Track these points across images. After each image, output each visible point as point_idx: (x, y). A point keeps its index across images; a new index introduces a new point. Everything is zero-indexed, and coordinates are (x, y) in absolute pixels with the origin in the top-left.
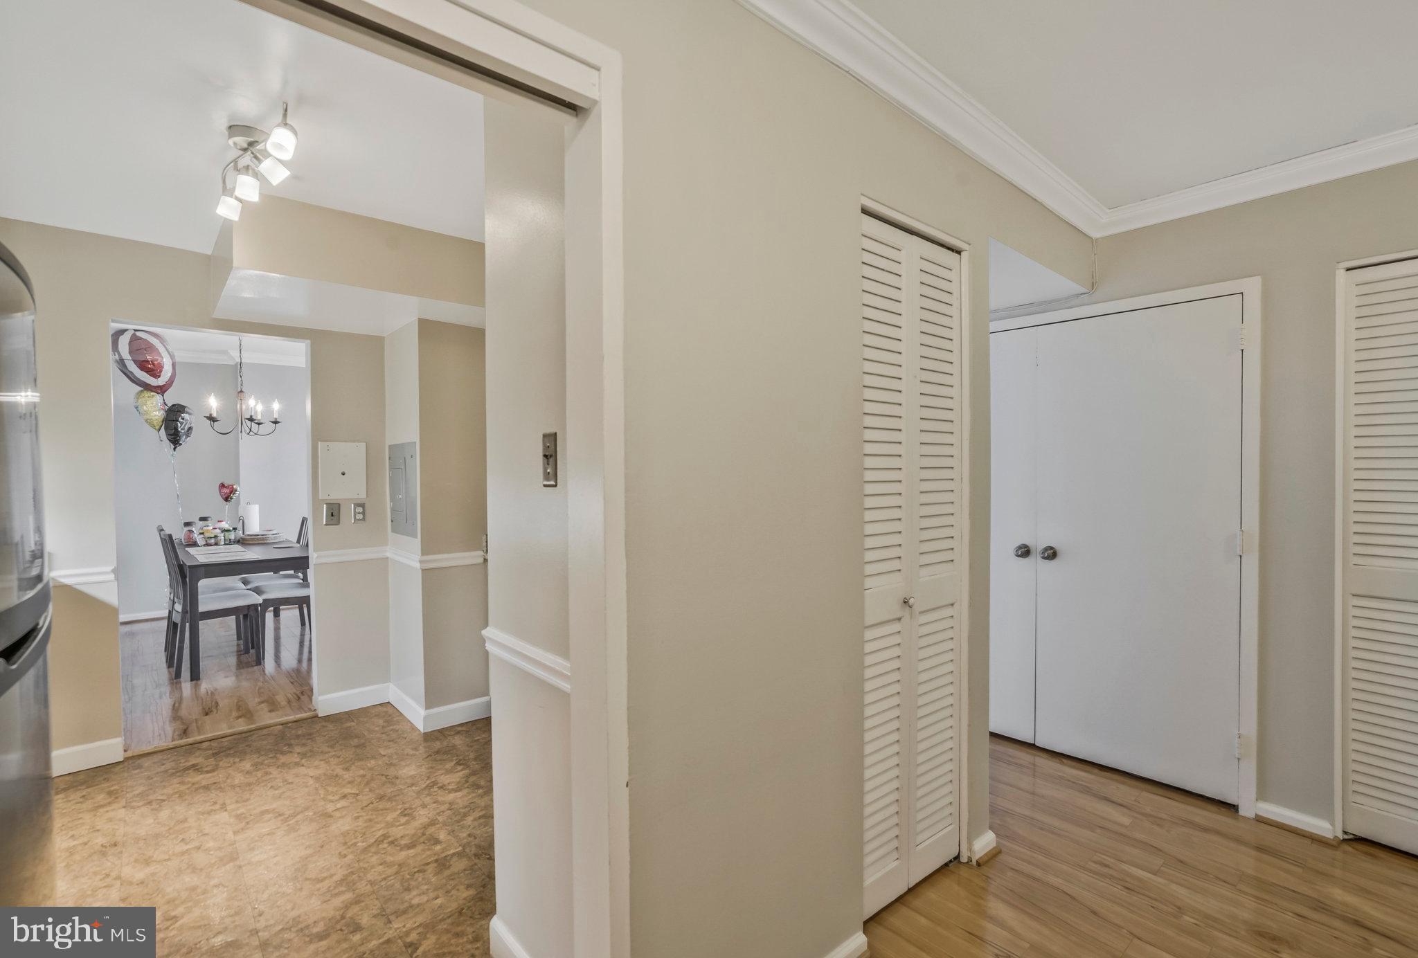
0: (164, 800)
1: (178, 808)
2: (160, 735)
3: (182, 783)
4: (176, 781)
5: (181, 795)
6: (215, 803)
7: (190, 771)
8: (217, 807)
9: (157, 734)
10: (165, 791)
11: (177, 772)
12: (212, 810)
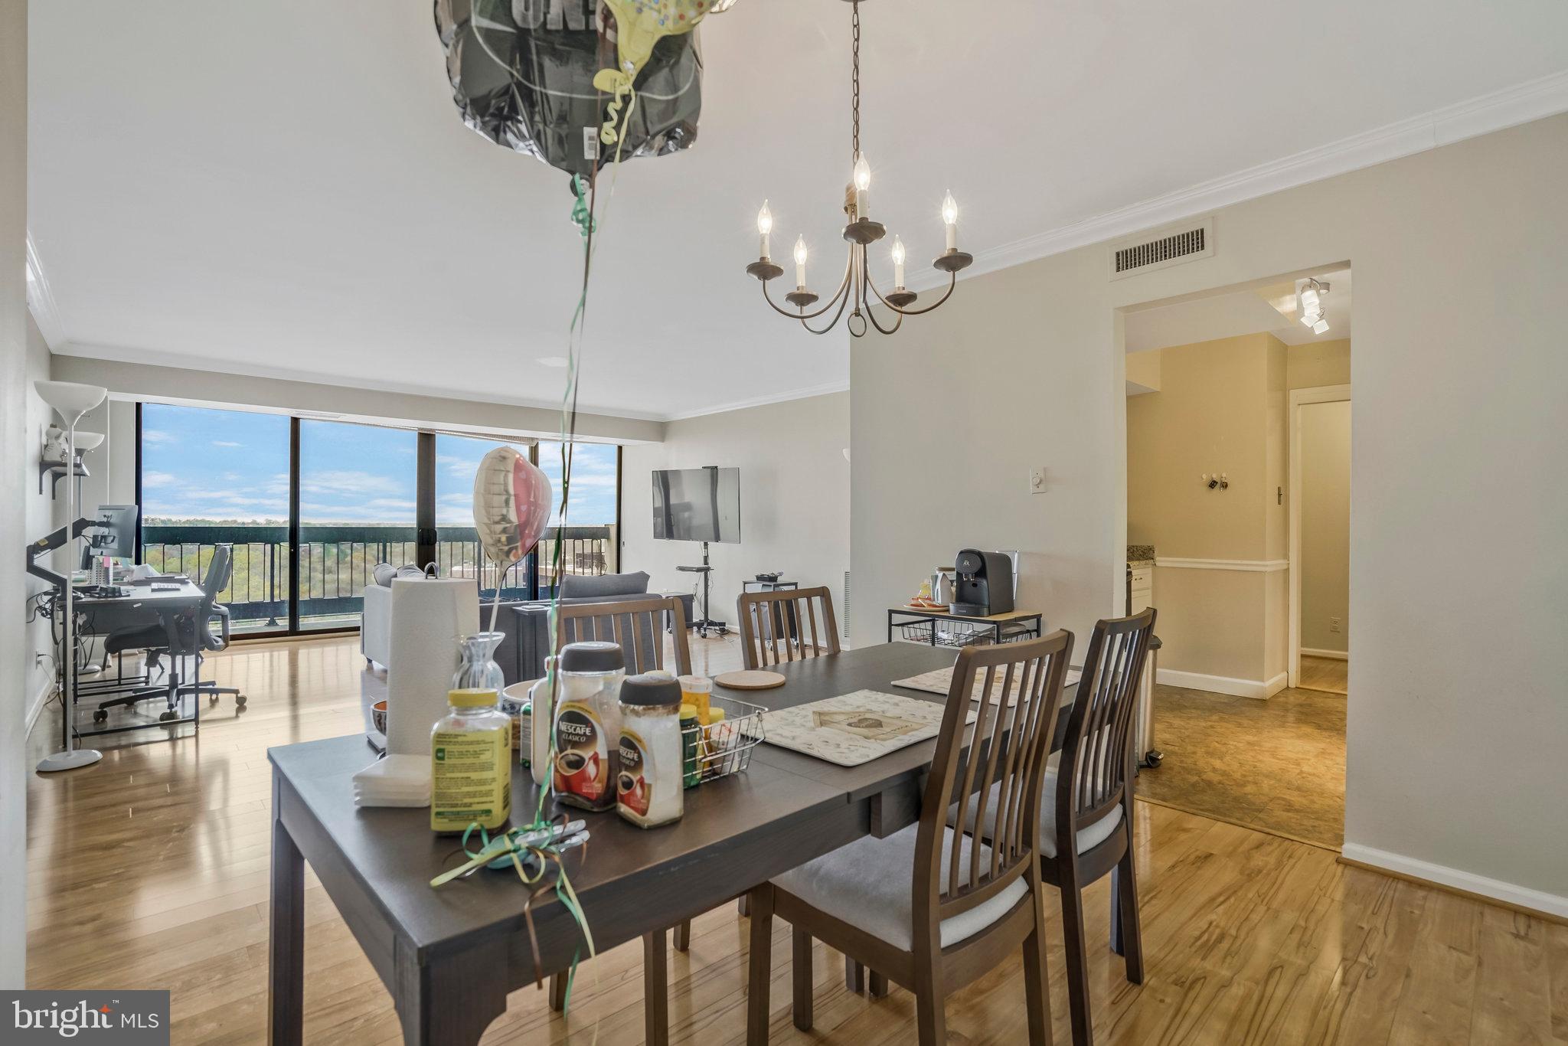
0: (1338, 797)
1: (1332, 788)
2: (1290, 857)
3: (1313, 802)
4: (1316, 806)
5: (1321, 794)
6: (1303, 778)
7: (1296, 807)
8: (1304, 775)
9: (1292, 861)
10: (1331, 802)
11: (1308, 812)
12: (1310, 775)
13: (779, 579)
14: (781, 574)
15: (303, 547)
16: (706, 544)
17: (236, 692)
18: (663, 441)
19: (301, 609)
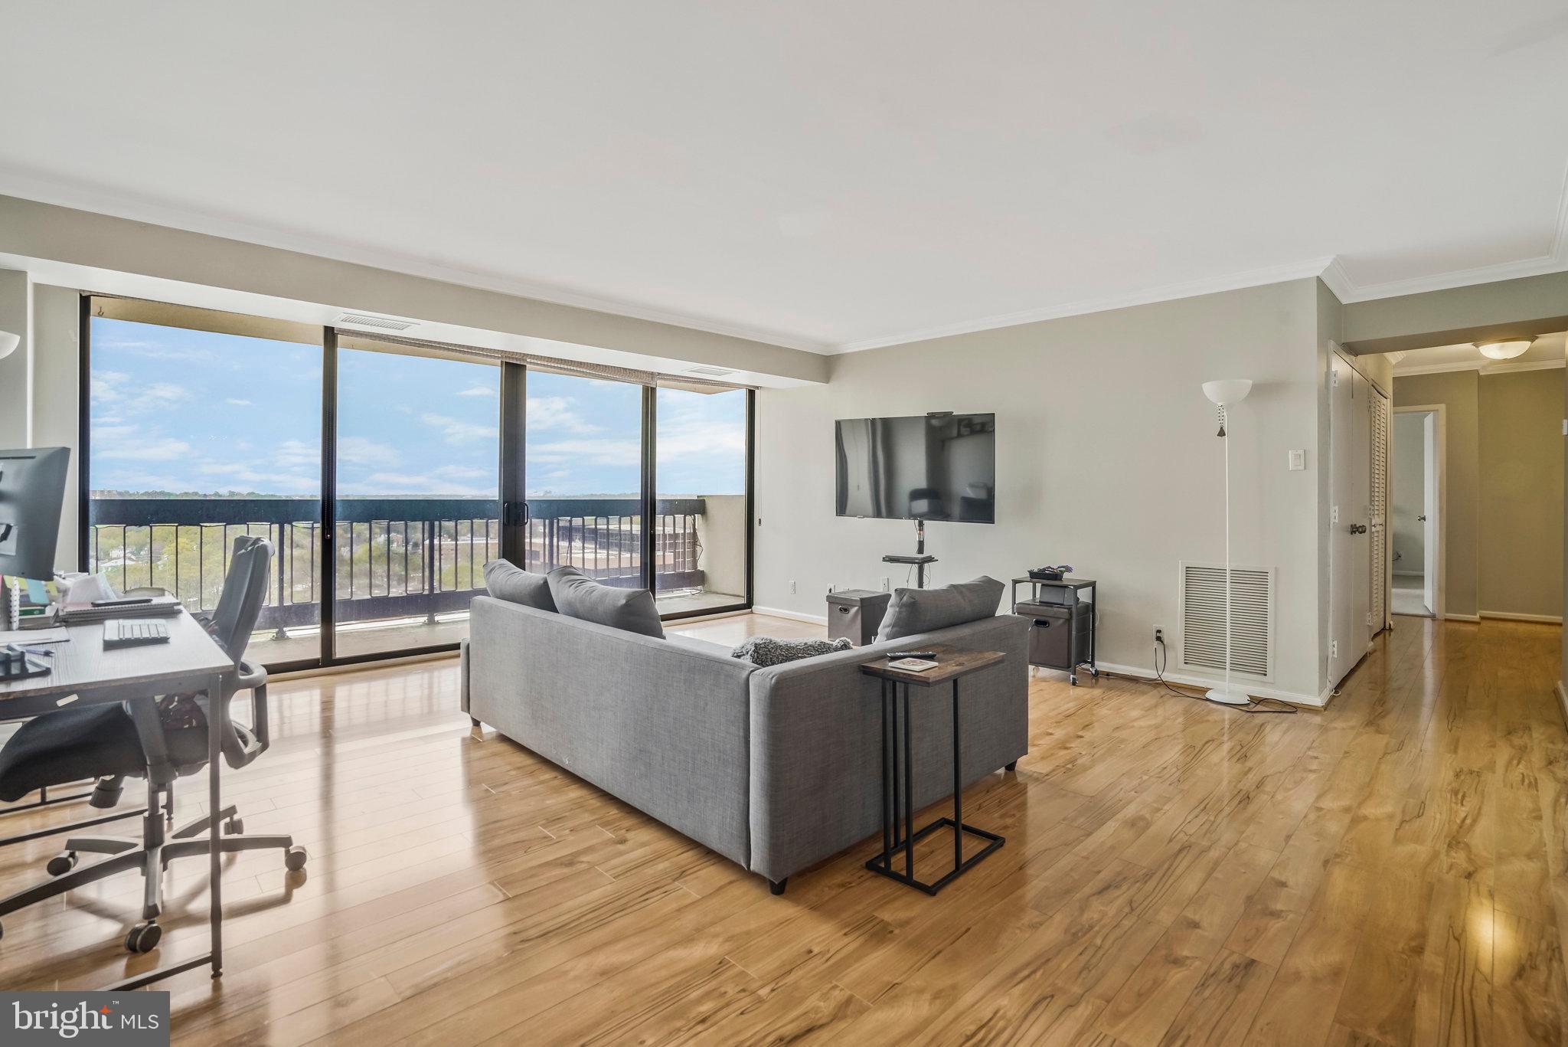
13: (1066, 575)
14: (1069, 569)
15: (340, 527)
16: (921, 524)
17: (285, 842)
18: (827, 382)
19: (338, 611)
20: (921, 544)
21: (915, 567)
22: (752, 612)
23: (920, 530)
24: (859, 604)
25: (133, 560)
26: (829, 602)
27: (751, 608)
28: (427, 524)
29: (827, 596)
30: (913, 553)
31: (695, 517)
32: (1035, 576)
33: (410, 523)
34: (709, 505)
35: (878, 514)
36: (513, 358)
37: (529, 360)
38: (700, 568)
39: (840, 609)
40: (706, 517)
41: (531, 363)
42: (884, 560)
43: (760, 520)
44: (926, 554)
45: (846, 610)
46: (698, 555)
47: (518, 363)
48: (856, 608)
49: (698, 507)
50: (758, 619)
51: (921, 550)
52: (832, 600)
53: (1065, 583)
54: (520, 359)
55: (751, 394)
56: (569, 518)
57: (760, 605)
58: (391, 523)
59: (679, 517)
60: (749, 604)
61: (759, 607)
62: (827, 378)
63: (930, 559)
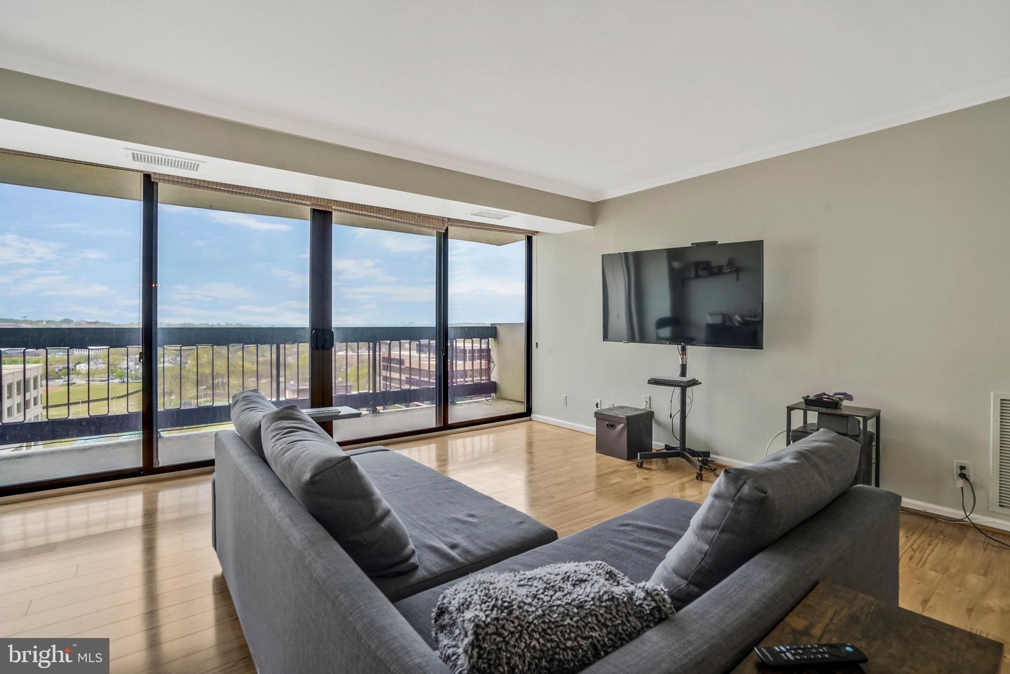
16: (684, 349)
18: (594, 225)
20: (684, 368)
21: (678, 390)
22: (531, 420)
23: (683, 354)
24: (625, 422)
25: (173, 364)
26: (597, 418)
27: (530, 416)
28: (275, 346)
29: (595, 413)
30: (676, 376)
31: (488, 340)
32: (810, 403)
33: (260, 346)
34: (501, 331)
35: (632, 339)
36: (319, 205)
37: (333, 207)
38: (492, 379)
39: (607, 426)
40: (497, 340)
41: (335, 209)
42: (650, 382)
43: (537, 343)
44: (689, 377)
45: (612, 426)
46: (492, 369)
47: (324, 209)
48: (622, 425)
49: (491, 332)
50: (537, 427)
51: (683, 373)
52: (600, 417)
53: (845, 412)
54: (325, 206)
55: (529, 240)
56: (388, 342)
57: (537, 414)
58: (245, 346)
59: (477, 340)
60: (528, 412)
61: (535, 415)
62: (593, 222)
63: (694, 383)
